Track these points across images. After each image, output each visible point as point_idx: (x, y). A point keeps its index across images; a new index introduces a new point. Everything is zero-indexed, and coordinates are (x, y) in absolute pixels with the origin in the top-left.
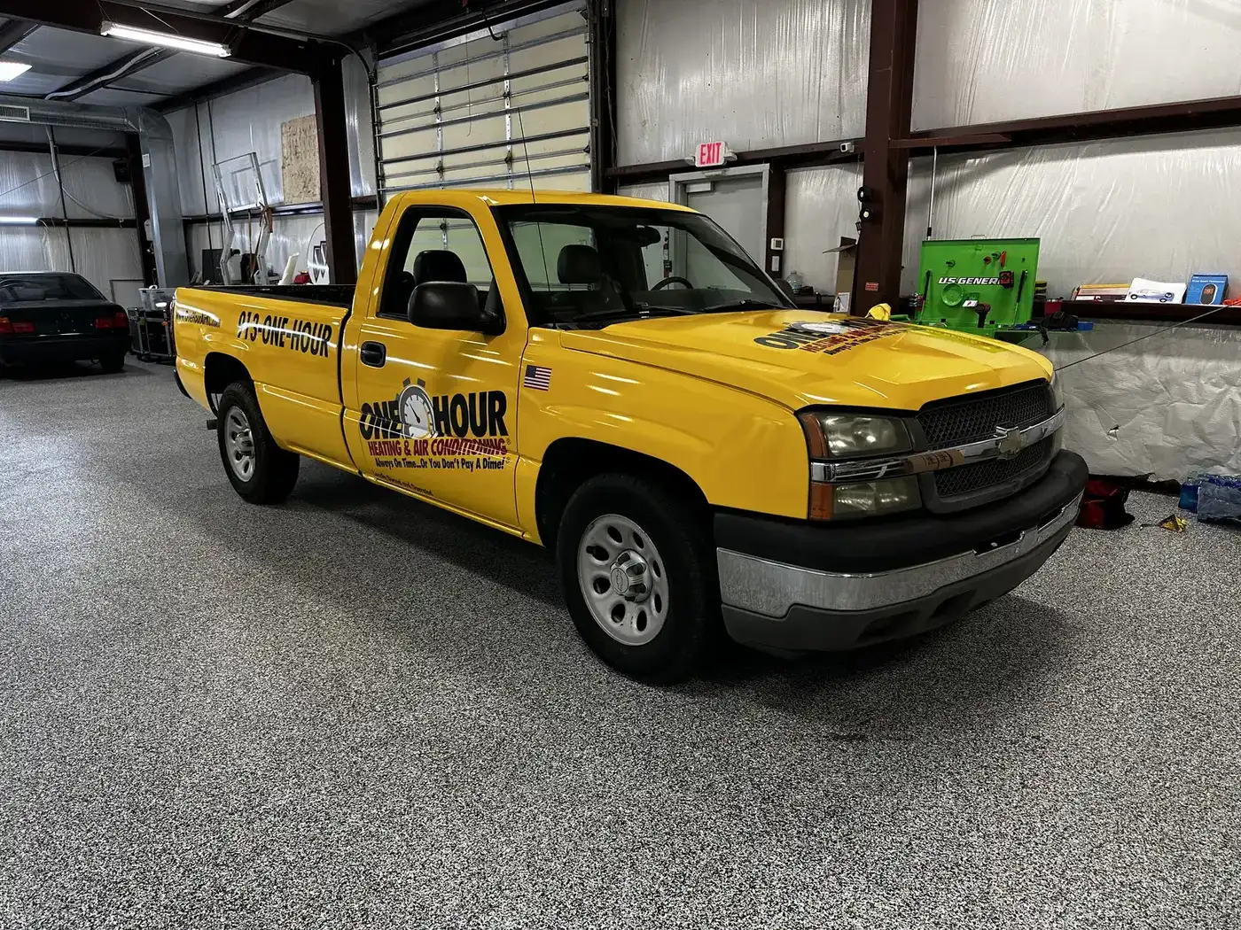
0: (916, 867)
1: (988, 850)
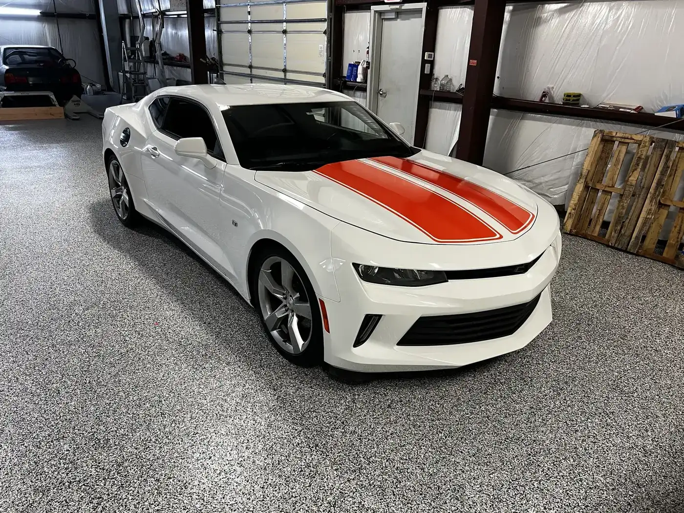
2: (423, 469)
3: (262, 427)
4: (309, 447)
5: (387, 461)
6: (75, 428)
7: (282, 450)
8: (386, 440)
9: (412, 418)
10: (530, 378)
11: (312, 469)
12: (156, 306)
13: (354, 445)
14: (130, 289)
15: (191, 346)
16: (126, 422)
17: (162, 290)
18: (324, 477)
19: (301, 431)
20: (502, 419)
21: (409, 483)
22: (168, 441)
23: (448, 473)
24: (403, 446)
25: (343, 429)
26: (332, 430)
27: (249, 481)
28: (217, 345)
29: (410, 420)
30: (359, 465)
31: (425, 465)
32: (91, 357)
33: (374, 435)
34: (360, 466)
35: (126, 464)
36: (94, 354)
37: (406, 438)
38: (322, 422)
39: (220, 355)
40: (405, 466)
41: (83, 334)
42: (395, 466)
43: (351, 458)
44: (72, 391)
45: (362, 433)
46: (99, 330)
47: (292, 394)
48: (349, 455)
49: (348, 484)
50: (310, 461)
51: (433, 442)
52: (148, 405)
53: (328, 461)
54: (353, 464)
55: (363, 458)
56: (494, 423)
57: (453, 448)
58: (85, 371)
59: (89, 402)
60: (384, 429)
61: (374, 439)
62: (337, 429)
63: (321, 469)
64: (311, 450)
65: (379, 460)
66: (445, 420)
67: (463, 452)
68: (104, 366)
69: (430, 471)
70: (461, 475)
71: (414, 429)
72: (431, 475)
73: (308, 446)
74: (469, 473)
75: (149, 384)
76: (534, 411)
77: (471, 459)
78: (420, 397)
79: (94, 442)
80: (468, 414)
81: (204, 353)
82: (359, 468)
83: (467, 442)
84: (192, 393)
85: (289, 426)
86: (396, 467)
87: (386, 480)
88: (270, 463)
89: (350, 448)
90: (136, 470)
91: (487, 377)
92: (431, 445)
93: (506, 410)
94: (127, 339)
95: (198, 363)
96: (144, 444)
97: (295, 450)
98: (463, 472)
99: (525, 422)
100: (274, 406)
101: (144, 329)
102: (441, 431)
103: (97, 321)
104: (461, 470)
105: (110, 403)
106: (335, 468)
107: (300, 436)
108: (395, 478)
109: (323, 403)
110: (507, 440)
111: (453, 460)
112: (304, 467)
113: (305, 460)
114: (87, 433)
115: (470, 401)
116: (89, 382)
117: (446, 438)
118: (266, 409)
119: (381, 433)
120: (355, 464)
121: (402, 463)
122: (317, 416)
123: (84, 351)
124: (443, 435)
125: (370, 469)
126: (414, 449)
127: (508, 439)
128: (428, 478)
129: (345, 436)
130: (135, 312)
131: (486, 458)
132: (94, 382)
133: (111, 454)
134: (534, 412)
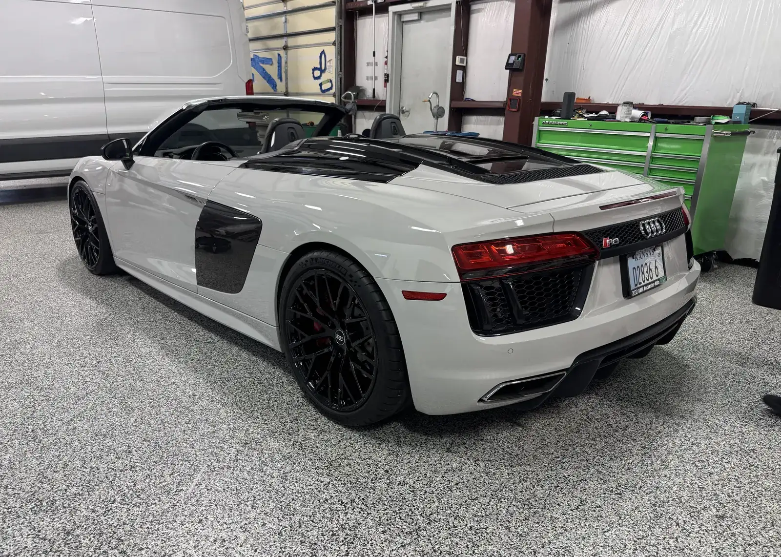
0: (319, 501)
1: (384, 493)
2: (508, 528)
3: (273, 480)
4: (342, 503)
5: (455, 519)
6: (7, 487)
7: (303, 508)
8: (449, 492)
9: (482, 464)
10: (633, 413)
11: (349, 532)
12: (127, 343)
13: (404, 498)
14: (94, 325)
15: (174, 385)
16: (80, 479)
17: (137, 325)
18: (366, 543)
19: (329, 483)
20: (606, 462)
21: (490, 548)
22: (139, 501)
23: (545, 532)
24: (476, 499)
25: (388, 479)
26: (372, 480)
27: (258, 551)
28: (209, 384)
29: (479, 466)
30: (416, 524)
31: (509, 522)
32: (37, 401)
33: (432, 485)
34: (417, 527)
35: (78, 532)
36: (42, 398)
37: (478, 489)
38: (358, 471)
39: (213, 395)
40: (481, 524)
41: (28, 376)
42: (467, 524)
43: (403, 516)
44: (8, 441)
45: (414, 483)
46: (49, 371)
47: (313, 438)
48: (400, 513)
49: (402, 551)
50: (345, 521)
51: (516, 494)
52: (112, 457)
53: (370, 521)
54: (407, 524)
55: (421, 515)
56: (597, 467)
57: (546, 500)
58: (28, 418)
59: (30, 455)
60: (445, 478)
61: (432, 491)
62: (380, 479)
63: (362, 530)
64: (345, 507)
65: (444, 517)
66: (529, 465)
67: (562, 504)
68: (54, 411)
69: (519, 530)
70: (564, 535)
71: (487, 478)
72: (521, 535)
73: (340, 502)
74: (574, 531)
75: (115, 432)
76: (648, 451)
77: (574, 514)
78: (489, 438)
79: (33, 504)
80: (559, 458)
81: (191, 393)
82: (417, 530)
83: (564, 491)
84: (175, 441)
85: (311, 477)
86: (469, 525)
87: (457, 543)
88: (287, 526)
89: (401, 503)
90: (93, 539)
91: (577, 413)
92: (515, 497)
93: (610, 451)
94: (88, 379)
95: (183, 405)
96: (106, 505)
97: (322, 508)
98: (566, 530)
99: (639, 464)
100: (289, 453)
101: (110, 368)
102: (526, 479)
103: (48, 360)
104: (562, 527)
105: (59, 456)
106: (382, 530)
107: (327, 490)
108: (470, 542)
109: (356, 448)
110: (619, 488)
111: (549, 515)
112: (337, 529)
113: (338, 520)
114: (24, 493)
115: (558, 441)
116: (32, 431)
117: (534, 487)
118: (277, 457)
119: (441, 484)
120: (409, 524)
121: (478, 521)
122: (350, 464)
123: (29, 394)
124: (528, 483)
125: (432, 530)
126: (491, 503)
127: (620, 486)
128: (518, 540)
129: (391, 488)
130: (100, 350)
131: (594, 511)
132: (38, 430)
133: (56, 519)
134: (647, 453)
